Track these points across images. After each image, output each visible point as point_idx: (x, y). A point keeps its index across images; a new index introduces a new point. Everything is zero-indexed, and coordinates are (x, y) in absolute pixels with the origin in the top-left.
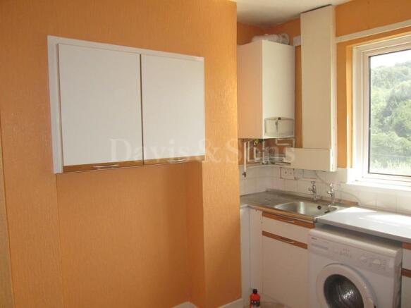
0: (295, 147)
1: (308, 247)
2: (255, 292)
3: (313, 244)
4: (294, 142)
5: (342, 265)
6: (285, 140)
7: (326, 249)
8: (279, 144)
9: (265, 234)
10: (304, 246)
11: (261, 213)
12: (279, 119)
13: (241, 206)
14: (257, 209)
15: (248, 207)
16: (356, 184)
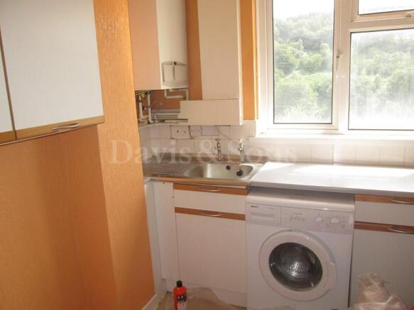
0: (189, 100)
1: (247, 218)
2: (179, 284)
3: (252, 214)
4: (187, 93)
5: (291, 231)
6: (176, 92)
7: (271, 216)
8: (168, 97)
9: (178, 210)
10: (241, 217)
11: (172, 184)
12: (175, 63)
13: (146, 180)
14: (164, 181)
15: (152, 180)
16: (263, 136)
